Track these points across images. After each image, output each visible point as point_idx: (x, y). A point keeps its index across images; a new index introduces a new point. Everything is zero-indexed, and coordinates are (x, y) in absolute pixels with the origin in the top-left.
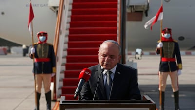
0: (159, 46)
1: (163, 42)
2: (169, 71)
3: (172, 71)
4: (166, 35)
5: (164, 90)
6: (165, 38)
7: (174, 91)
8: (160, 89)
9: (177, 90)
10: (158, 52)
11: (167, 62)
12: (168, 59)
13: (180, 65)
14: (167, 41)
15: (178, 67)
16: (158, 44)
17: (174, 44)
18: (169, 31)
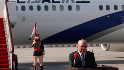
0: (34, 43)
1: (35, 41)
2: (38, 56)
3: (40, 56)
4: (37, 37)
5: (36, 65)
6: (36, 39)
7: (41, 65)
8: (34, 65)
9: (42, 65)
10: (33, 46)
11: (38, 51)
12: (38, 49)
13: (43, 52)
14: (38, 41)
15: (43, 53)
16: (33, 42)
17: (40, 42)
18: (38, 36)
